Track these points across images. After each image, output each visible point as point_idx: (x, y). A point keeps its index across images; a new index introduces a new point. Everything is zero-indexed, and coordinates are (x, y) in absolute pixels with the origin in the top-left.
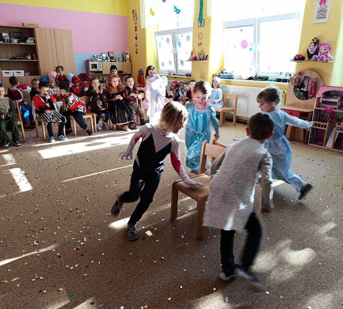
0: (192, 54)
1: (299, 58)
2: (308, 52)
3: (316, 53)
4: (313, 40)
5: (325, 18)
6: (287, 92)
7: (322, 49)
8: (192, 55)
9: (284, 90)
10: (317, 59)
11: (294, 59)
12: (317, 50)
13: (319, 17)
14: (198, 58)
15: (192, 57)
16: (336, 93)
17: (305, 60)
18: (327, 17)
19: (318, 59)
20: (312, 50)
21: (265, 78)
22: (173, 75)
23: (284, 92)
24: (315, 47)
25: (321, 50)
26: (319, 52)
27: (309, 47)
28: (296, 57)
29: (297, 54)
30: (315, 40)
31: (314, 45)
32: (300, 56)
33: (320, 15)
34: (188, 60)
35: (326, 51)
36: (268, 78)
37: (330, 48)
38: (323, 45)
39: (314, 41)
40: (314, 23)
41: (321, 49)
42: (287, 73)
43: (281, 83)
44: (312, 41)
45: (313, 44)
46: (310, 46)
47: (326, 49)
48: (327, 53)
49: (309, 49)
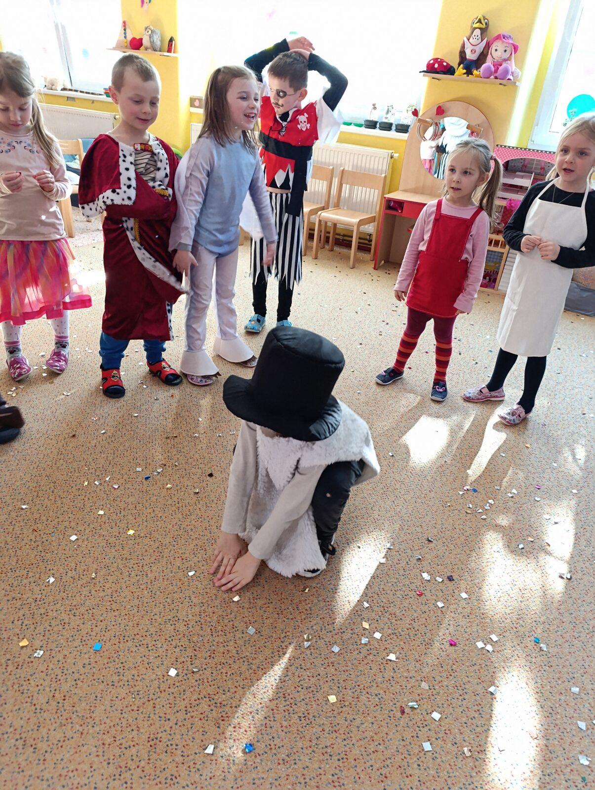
0: (125, 30)
1: (438, 68)
7: (498, 51)
8: (125, 33)
9: (391, 151)
10: (492, 74)
14: (146, 42)
15: (125, 37)
22: (62, 90)
23: (392, 157)
24: (482, 41)
25: (496, 50)
27: (469, 40)
29: (436, 57)
30: (482, 21)
31: (480, 36)
32: (445, 64)
34: (114, 49)
35: (507, 55)
37: (516, 48)
39: (481, 26)
41: (496, 48)
42: (390, 108)
43: (377, 132)
44: (478, 25)
46: (471, 38)
47: (506, 48)
48: (509, 62)
49: (467, 45)
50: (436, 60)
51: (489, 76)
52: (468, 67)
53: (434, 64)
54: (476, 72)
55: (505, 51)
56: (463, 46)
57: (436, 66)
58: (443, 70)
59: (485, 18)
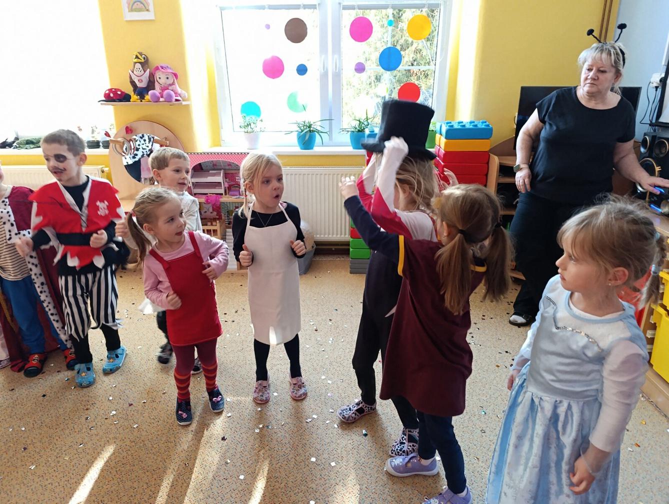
1: (115, 97)
2: (133, 83)
3: (151, 85)
4: (137, 57)
5: (148, 10)
6: (110, 170)
7: (161, 79)
9: (101, 167)
11: (104, 99)
12: (152, 80)
13: (134, 7)
16: (214, 165)
17: (131, 100)
18: (151, 8)
19: (161, 99)
20: (139, 78)
23: (103, 171)
24: (145, 72)
25: (160, 78)
26: (156, 82)
27: (133, 72)
28: (109, 94)
29: (110, 88)
30: (140, 57)
31: (141, 68)
32: (119, 93)
33: (136, 4)
35: (170, 81)
37: (176, 75)
38: (160, 68)
39: (140, 61)
40: (127, 21)
41: (159, 76)
44: (136, 60)
45: (138, 66)
46: (135, 71)
47: (168, 76)
48: (174, 86)
49: (134, 77)
50: (110, 90)
51: (156, 100)
52: (141, 93)
54: (148, 97)
55: (167, 78)
56: (131, 78)
57: (112, 95)
58: (118, 98)
59: (141, 54)
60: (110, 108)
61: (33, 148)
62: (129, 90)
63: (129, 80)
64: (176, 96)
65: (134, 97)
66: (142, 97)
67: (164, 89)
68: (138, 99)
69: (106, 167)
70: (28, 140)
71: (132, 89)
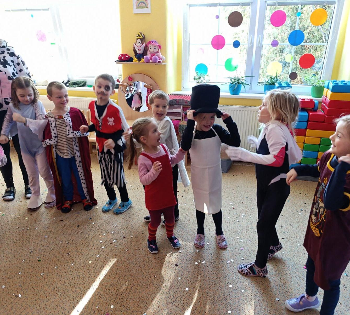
1: (124, 59)
2: (135, 51)
3: (145, 52)
4: (139, 36)
5: (147, 7)
7: (151, 49)
10: (149, 61)
11: (118, 60)
12: (146, 49)
13: (139, 6)
17: (133, 61)
18: (149, 6)
19: (151, 61)
20: (139, 48)
21: (82, 84)
24: (142, 44)
25: (150, 48)
26: (148, 51)
27: (136, 44)
29: (122, 53)
30: (140, 35)
31: (141, 42)
32: (127, 57)
33: (141, 4)
36: (86, 83)
37: (160, 47)
38: (151, 42)
39: (140, 38)
40: (135, 14)
41: (150, 47)
44: (138, 37)
45: (139, 41)
46: (137, 44)
47: (155, 47)
48: (158, 53)
49: (136, 47)
50: (122, 55)
51: (148, 61)
52: (139, 57)
53: (121, 57)
54: (143, 60)
55: (155, 48)
56: (134, 48)
57: (123, 58)
58: (126, 60)
59: (141, 34)
60: (121, 65)
61: (77, 87)
62: (132, 55)
63: (133, 49)
64: (159, 59)
65: (135, 59)
66: (139, 60)
67: (152, 55)
68: (137, 61)
69: (115, 100)
70: (74, 82)
71: (134, 54)
